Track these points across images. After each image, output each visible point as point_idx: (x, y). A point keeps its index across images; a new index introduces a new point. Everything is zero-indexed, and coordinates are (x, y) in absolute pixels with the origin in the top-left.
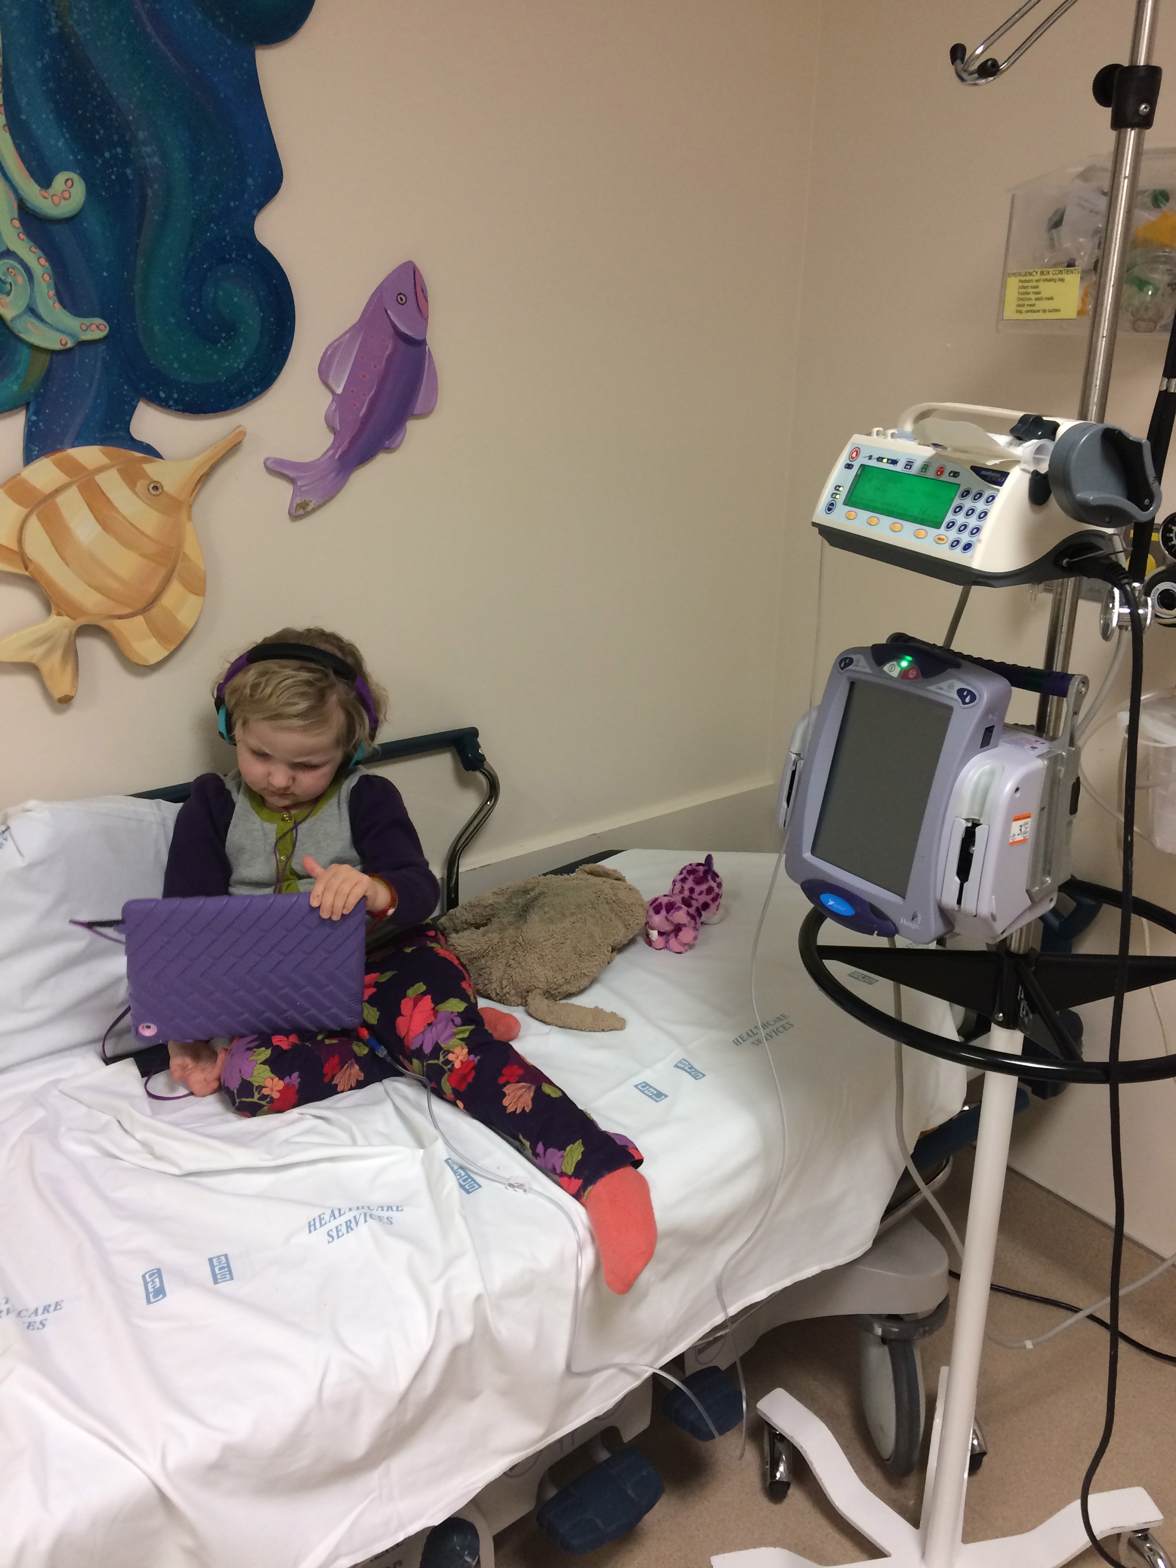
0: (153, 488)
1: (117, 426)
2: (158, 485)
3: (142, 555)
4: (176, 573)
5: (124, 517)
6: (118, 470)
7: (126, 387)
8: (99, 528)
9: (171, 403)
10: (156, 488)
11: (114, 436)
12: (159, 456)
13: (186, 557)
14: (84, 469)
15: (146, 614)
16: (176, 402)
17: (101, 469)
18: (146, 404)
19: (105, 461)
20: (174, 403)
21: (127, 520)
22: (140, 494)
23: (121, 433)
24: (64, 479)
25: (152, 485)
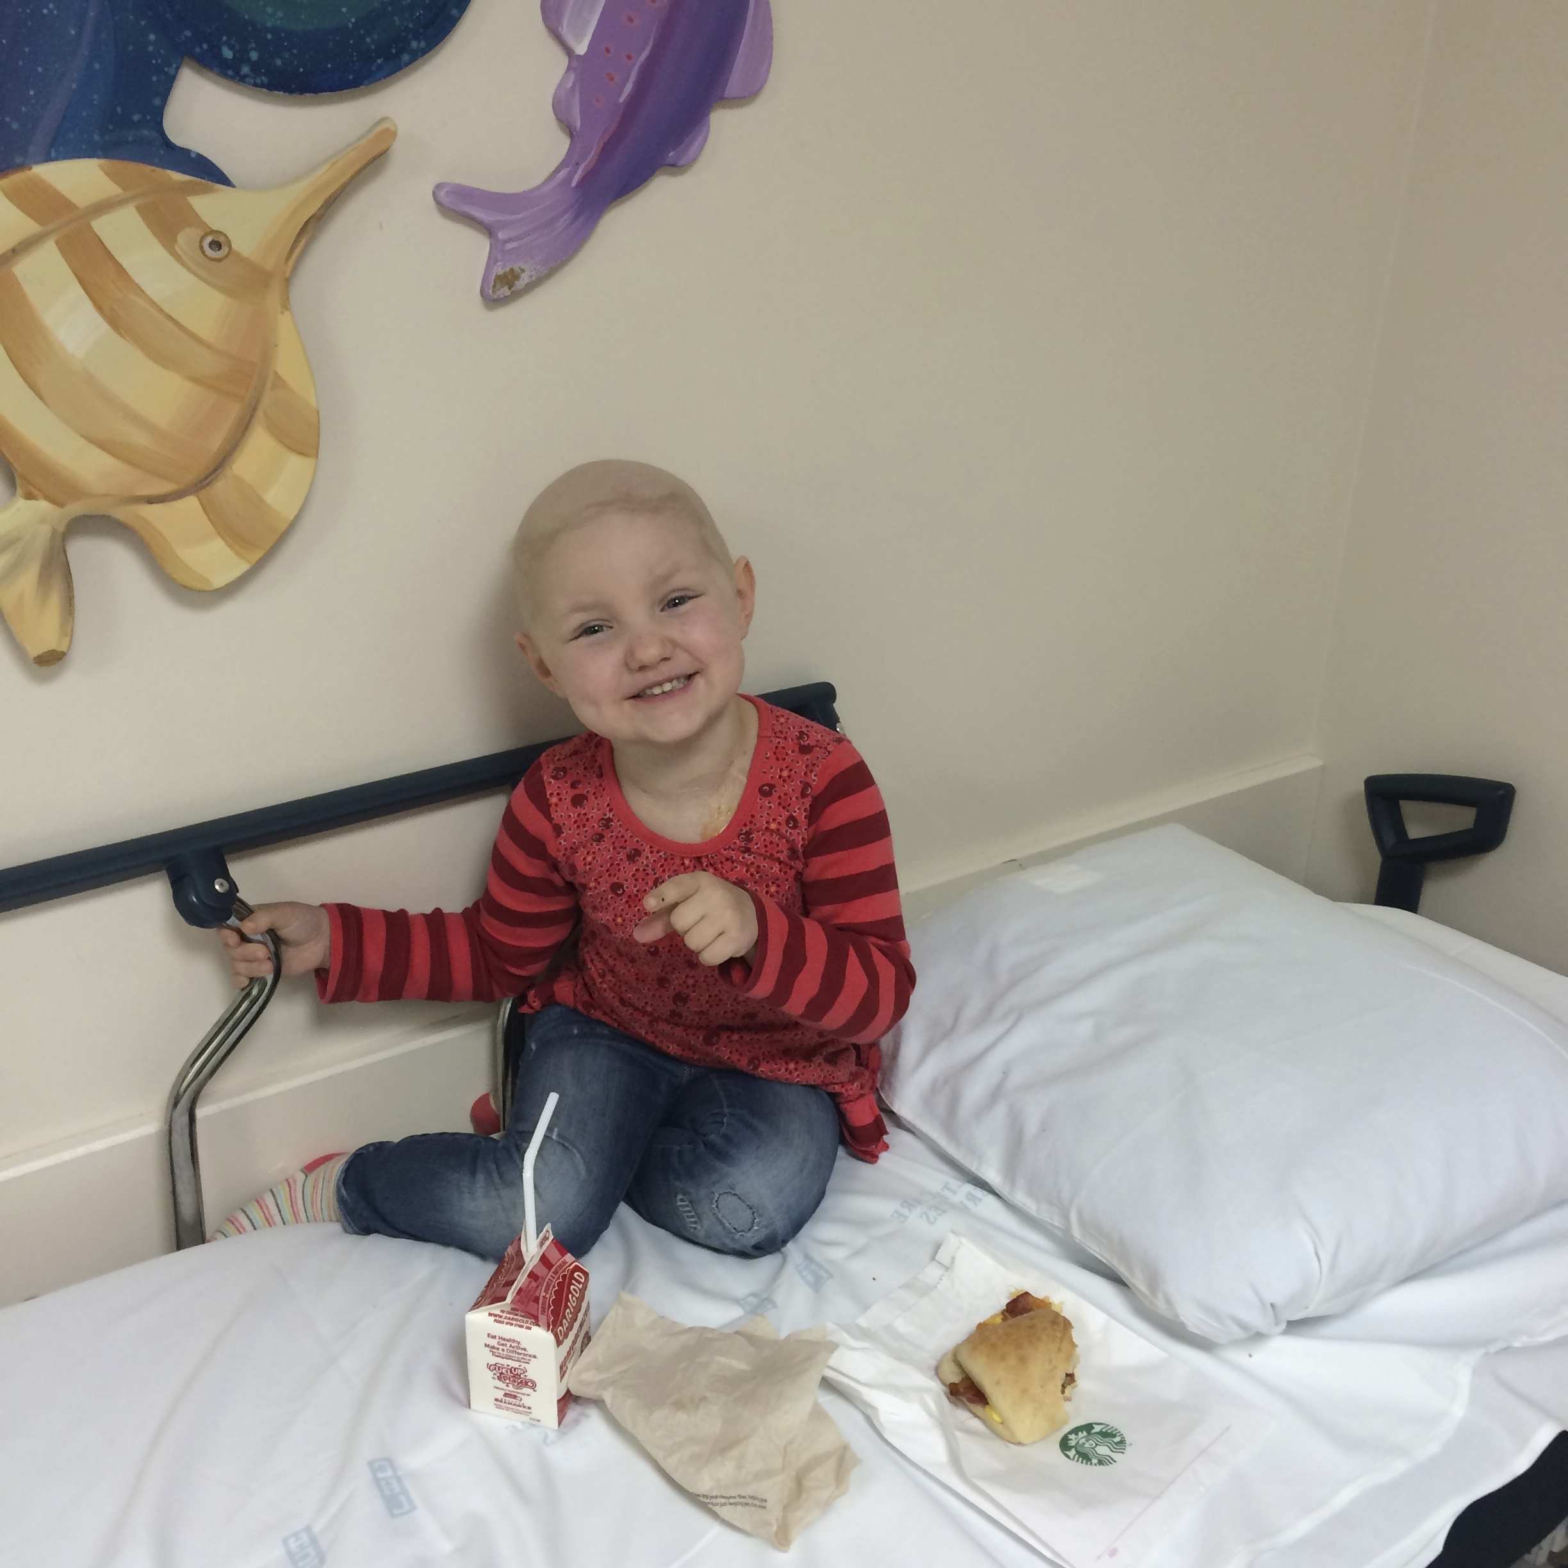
0: (211, 244)
1: (136, 117)
2: (222, 239)
3: (195, 380)
4: (260, 413)
5: (153, 303)
6: (139, 209)
7: (152, 37)
8: (104, 327)
9: (245, 70)
10: (216, 245)
11: (130, 139)
12: (222, 179)
13: (279, 382)
14: (68, 205)
15: (203, 493)
16: (256, 67)
17: (103, 207)
18: (198, 72)
19: (112, 189)
20: (252, 70)
21: (161, 311)
22: (183, 257)
23: (145, 132)
24: (28, 226)
25: (209, 239)
